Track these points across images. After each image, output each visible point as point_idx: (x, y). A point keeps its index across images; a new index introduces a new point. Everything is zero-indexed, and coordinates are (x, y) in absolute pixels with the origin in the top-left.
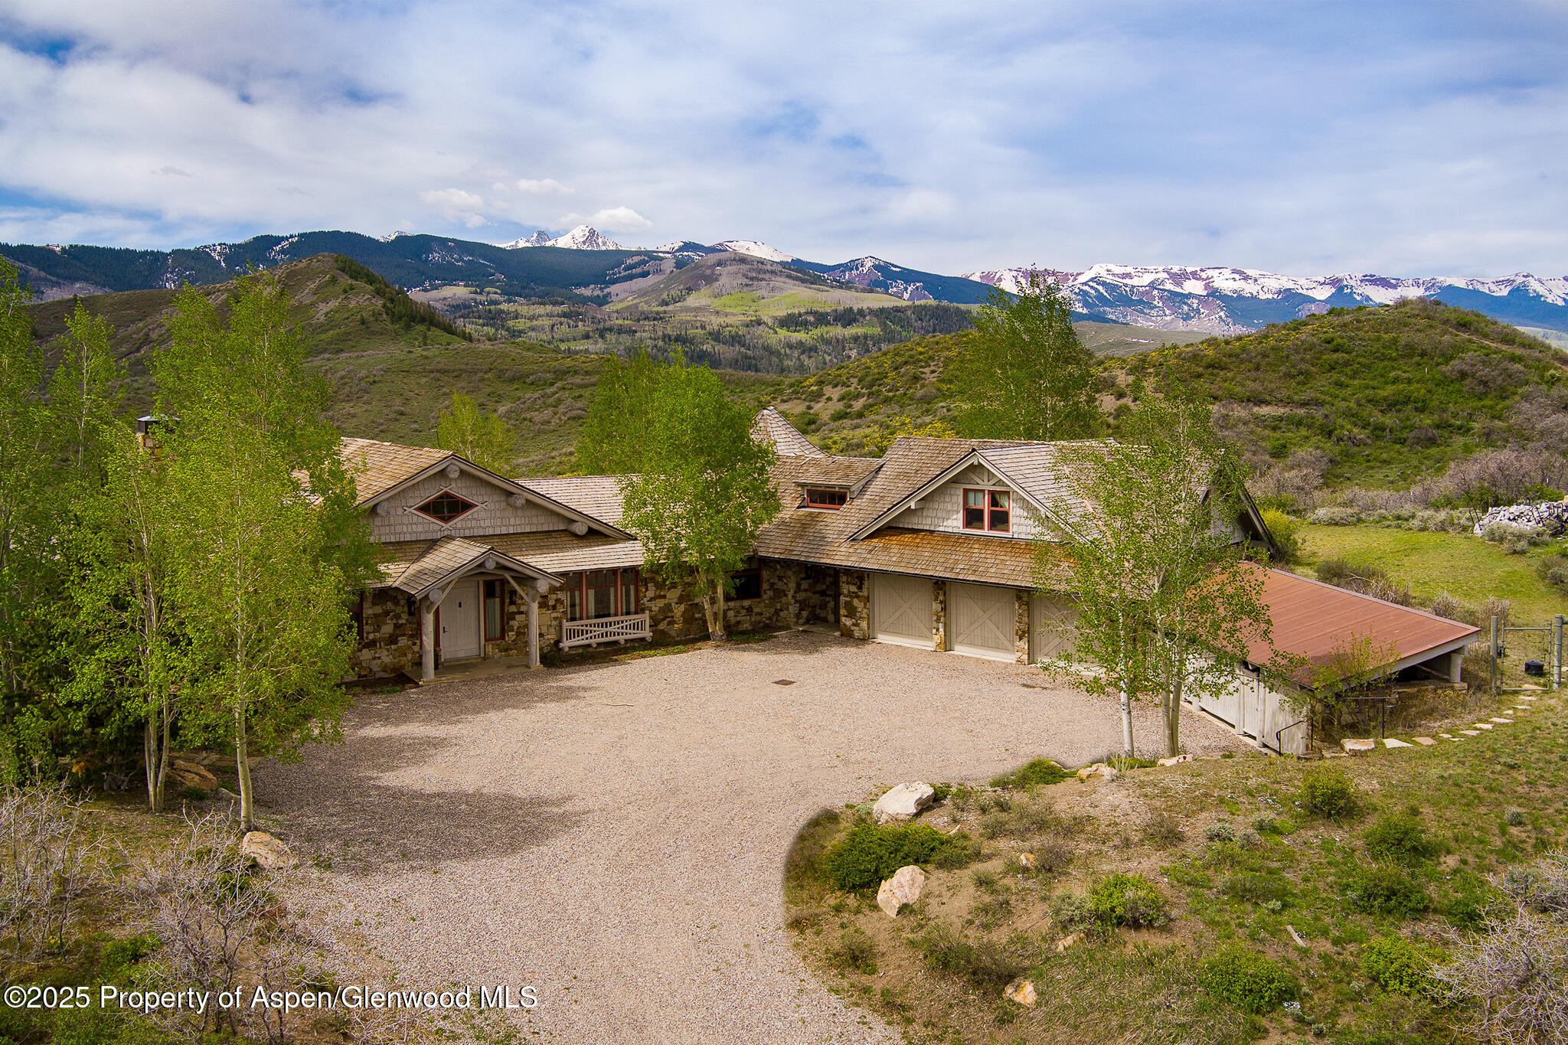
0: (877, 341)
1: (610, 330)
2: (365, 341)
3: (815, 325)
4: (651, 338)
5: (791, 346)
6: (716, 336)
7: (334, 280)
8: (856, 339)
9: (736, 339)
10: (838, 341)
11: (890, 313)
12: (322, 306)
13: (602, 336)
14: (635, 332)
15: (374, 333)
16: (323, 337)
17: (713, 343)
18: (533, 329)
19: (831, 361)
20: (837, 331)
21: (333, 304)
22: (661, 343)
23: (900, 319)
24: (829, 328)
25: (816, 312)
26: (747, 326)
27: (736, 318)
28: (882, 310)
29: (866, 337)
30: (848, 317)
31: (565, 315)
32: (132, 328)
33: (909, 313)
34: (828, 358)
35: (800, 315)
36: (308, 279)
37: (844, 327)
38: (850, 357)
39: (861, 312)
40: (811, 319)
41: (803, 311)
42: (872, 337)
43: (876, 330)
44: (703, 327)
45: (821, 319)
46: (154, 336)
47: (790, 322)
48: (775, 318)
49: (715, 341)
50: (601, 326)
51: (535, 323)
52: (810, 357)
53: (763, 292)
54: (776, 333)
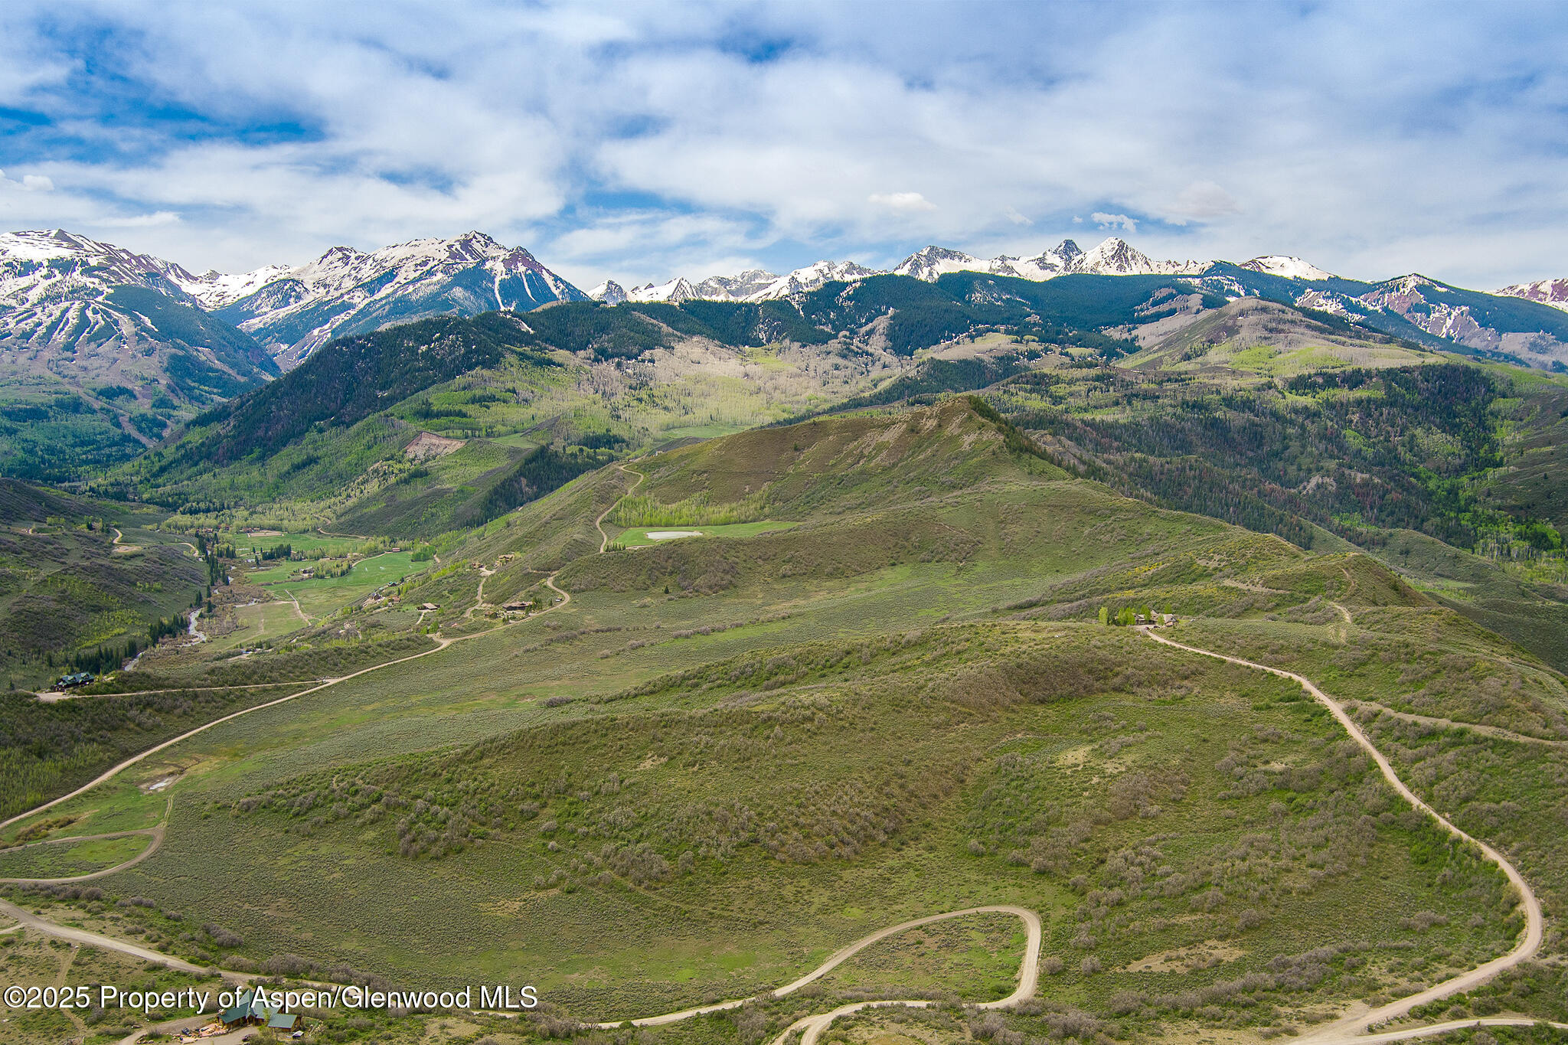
0: (1379, 404)
1: (1137, 396)
2: (996, 467)
3: (1323, 387)
4: (1171, 406)
5: (1296, 411)
6: (1229, 402)
7: (970, 417)
8: (1359, 402)
9: (1247, 405)
10: (1342, 404)
11: (1397, 375)
12: (966, 437)
13: (1130, 403)
14: (1158, 397)
15: (1000, 462)
16: (971, 462)
17: (1225, 409)
18: (1071, 394)
19: (1332, 427)
20: (1344, 394)
21: (973, 437)
22: (1179, 411)
23: (1407, 381)
24: (1337, 391)
25: (1325, 374)
26: (1259, 390)
27: (1250, 380)
28: (1390, 371)
29: (1369, 400)
30: (1355, 379)
31: (1098, 378)
32: (852, 446)
33: (1416, 373)
34: (1330, 424)
35: (1310, 377)
36: (954, 415)
37: (1351, 389)
38: (1352, 421)
39: (1369, 374)
40: (1320, 380)
41: (1313, 372)
42: (1375, 401)
43: (1380, 394)
44: (1218, 392)
45: (1330, 381)
46: (866, 452)
47: (1300, 384)
48: (1286, 380)
49: (1227, 406)
50: (1128, 392)
51: (1074, 388)
52: (1313, 423)
53: (1280, 346)
54: (1284, 397)
